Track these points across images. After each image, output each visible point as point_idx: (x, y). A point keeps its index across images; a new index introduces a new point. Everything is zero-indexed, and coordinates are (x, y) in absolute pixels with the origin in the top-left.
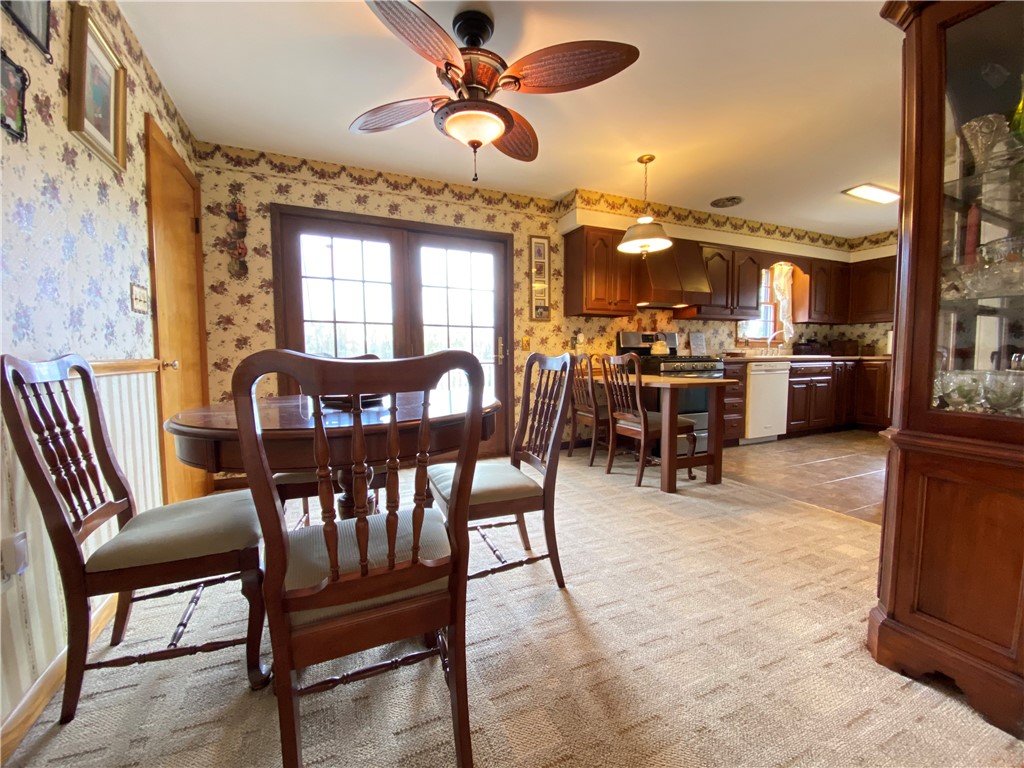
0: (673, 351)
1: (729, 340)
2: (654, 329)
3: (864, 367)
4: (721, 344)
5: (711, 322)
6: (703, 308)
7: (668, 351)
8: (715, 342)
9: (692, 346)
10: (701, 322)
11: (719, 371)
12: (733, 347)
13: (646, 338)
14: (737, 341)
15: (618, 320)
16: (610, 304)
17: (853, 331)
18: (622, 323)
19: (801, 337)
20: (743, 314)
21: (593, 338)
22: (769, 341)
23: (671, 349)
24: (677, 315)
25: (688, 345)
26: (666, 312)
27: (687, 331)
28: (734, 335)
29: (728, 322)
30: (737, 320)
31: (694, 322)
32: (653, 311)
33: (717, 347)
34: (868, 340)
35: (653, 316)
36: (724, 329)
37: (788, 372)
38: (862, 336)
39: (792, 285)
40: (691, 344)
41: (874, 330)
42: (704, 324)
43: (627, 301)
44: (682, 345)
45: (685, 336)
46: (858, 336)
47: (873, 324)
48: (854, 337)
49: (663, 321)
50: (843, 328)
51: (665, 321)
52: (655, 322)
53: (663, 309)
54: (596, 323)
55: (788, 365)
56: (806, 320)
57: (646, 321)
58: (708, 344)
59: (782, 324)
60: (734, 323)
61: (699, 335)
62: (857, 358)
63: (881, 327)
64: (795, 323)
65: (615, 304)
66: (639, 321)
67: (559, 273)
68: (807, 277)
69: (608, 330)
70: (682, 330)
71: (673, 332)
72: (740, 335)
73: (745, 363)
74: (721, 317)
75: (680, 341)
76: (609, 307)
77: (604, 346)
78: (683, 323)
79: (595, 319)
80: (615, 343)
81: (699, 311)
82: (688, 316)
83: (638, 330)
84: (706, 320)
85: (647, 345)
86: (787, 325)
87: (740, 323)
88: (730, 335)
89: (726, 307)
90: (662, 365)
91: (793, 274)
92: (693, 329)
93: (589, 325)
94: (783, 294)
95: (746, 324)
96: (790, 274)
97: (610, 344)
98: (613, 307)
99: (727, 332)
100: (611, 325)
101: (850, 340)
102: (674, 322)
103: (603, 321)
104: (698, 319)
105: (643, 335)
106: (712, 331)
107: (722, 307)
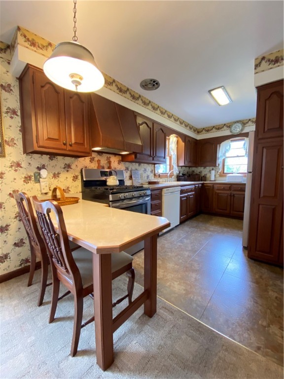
0: (121, 182)
1: (151, 174)
2: (109, 167)
3: (205, 186)
4: (148, 177)
5: (142, 164)
6: (138, 155)
7: (117, 183)
8: (145, 175)
9: (133, 178)
10: (137, 164)
11: (148, 196)
12: (153, 178)
13: (104, 174)
14: (155, 175)
15: (81, 159)
16: (65, 144)
17: (198, 170)
18: (84, 162)
19: (180, 172)
20: (158, 161)
21: (59, 173)
22: (169, 175)
23: (119, 180)
24: (124, 159)
25: (131, 177)
26: (117, 156)
27: (130, 169)
28: (153, 171)
29: (151, 165)
30: (155, 164)
31: (134, 164)
32: (109, 155)
33: (146, 178)
34: (203, 174)
35: (108, 159)
36: (149, 168)
37: (180, 192)
38: (201, 172)
39: (177, 148)
40: (133, 177)
41: (205, 170)
42: (139, 165)
43: (83, 144)
44: (128, 178)
45: (129, 172)
46: (199, 172)
47: (205, 167)
48: (198, 173)
49: (115, 162)
50: (194, 169)
51: (116, 163)
52: (110, 162)
53: (115, 154)
54: (61, 161)
55: (179, 188)
56: (183, 164)
57: (103, 162)
58: (141, 177)
59: (173, 166)
60: (153, 165)
61: (136, 171)
62: (202, 182)
63: (208, 168)
64: (178, 166)
65: (71, 145)
66: (99, 161)
67: (14, 112)
68: (184, 144)
69: (73, 166)
70: (127, 169)
71: (122, 169)
72: (156, 172)
73: (161, 189)
74: (148, 162)
75: (126, 175)
76: (64, 147)
77: (70, 179)
78: (128, 164)
79: (60, 158)
80: (80, 177)
81: (136, 157)
82: (129, 160)
83: (98, 167)
84: (140, 163)
85: (104, 178)
86: (175, 167)
87: (156, 165)
88: (152, 172)
89: (150, 156)
90: (110, 196)
91: (178, 142)
92: (133, 168)
93: (54, 162)
94: (174, 152)
95: (160, 166)
96: (176, 142)
97: (75, 178)
98: (69, 148)
99: (150, 170)
100: (76, 163)
101: (197, 174)
102: (122, 163)
103: (68, 160)
104: (136, 162)
105: (101, 172)
106: (143, 170)
107: (148, 155)
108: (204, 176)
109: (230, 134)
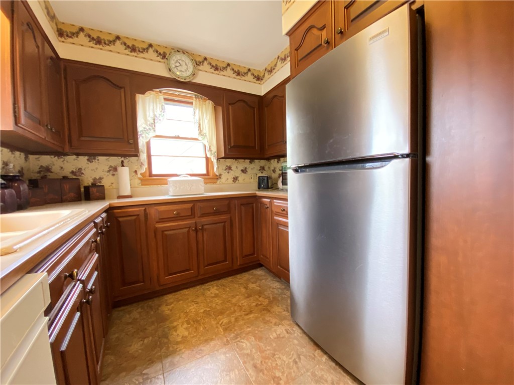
108: (94, 185)
109: (164, 73)
